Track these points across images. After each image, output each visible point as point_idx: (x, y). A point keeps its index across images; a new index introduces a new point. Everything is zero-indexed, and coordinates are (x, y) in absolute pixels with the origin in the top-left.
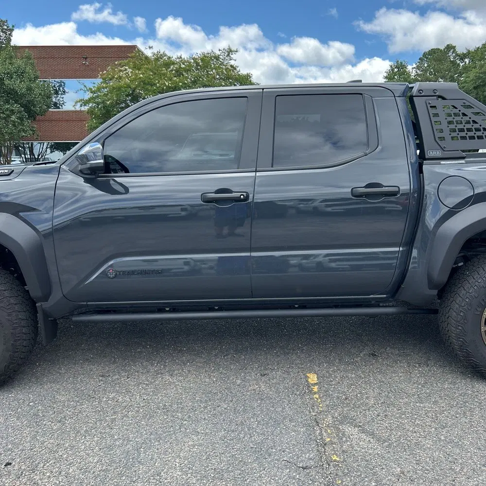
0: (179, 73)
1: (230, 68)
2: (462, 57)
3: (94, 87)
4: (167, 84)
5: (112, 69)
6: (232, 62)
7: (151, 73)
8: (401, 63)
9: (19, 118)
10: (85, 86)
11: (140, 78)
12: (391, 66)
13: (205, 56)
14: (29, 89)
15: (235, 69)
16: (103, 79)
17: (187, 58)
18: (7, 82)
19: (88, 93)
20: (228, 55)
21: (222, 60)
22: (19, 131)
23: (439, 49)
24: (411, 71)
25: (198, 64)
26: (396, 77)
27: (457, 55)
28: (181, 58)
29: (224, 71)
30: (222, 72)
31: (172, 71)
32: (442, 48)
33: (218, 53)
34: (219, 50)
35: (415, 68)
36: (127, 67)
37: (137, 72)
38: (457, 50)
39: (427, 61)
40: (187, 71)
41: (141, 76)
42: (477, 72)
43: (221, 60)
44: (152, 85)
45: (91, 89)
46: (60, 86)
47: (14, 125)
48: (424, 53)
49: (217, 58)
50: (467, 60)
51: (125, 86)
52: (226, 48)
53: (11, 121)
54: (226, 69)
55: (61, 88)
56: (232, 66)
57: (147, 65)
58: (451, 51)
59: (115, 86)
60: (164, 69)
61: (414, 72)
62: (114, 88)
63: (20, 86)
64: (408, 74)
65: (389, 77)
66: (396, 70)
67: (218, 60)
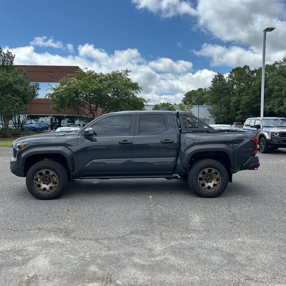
0: (101, 81)
1: (127, 80)
2: (253, 72)
3: (56, 87)
4: (95, 87)
5: (66, 78)
6: (128, 77)
7: (87, 82)
8: (221, 74)
9: (19, 104)
10: (51, 87)
11: (82, 84)
12: (215, 76)
13: (114, 73)
14: (26, 89)
15: (130, 80)
16: (61, 84)
17: (105, 74)
18: (14, 86)
19: (52, 90)
20: (126, 73)
22: (19, 111)
23: (240, 68)
24: (226, 79)
25: (110, 78)
26: (218, 82)
27: (250, 71)
28: (102, 73)
29: (124, 81)
30: (123, 82)
31: (97, 80)
32: (242, 67)
33: (121, 72)
35: (228, 77)
36: (74, 78)
37: (80, 81)
38: (250, 69)
39: (234, 73)
40: (105, 81)
41: (82, 83)
44: (87, 88)
45: (54, 89)
46: (36, 85)
47: (17, 107)
48: (233, 69)
49: (121, 74)
50: (255, 74)
51: (73, 88)
52: (125, 69)
53: (16, 105)
54: (125, 81)
55: (37, 87)
56: (128, 79)
57: (85, 77)
58: (247, 69)
59: (68, 88)
60: (93, 79)
61: (227, 79)
62: (67, 89)
63: (21, 88)
64: (225, 80)
65: (214, 81)
66: (218, 78)
67: (121, 75)
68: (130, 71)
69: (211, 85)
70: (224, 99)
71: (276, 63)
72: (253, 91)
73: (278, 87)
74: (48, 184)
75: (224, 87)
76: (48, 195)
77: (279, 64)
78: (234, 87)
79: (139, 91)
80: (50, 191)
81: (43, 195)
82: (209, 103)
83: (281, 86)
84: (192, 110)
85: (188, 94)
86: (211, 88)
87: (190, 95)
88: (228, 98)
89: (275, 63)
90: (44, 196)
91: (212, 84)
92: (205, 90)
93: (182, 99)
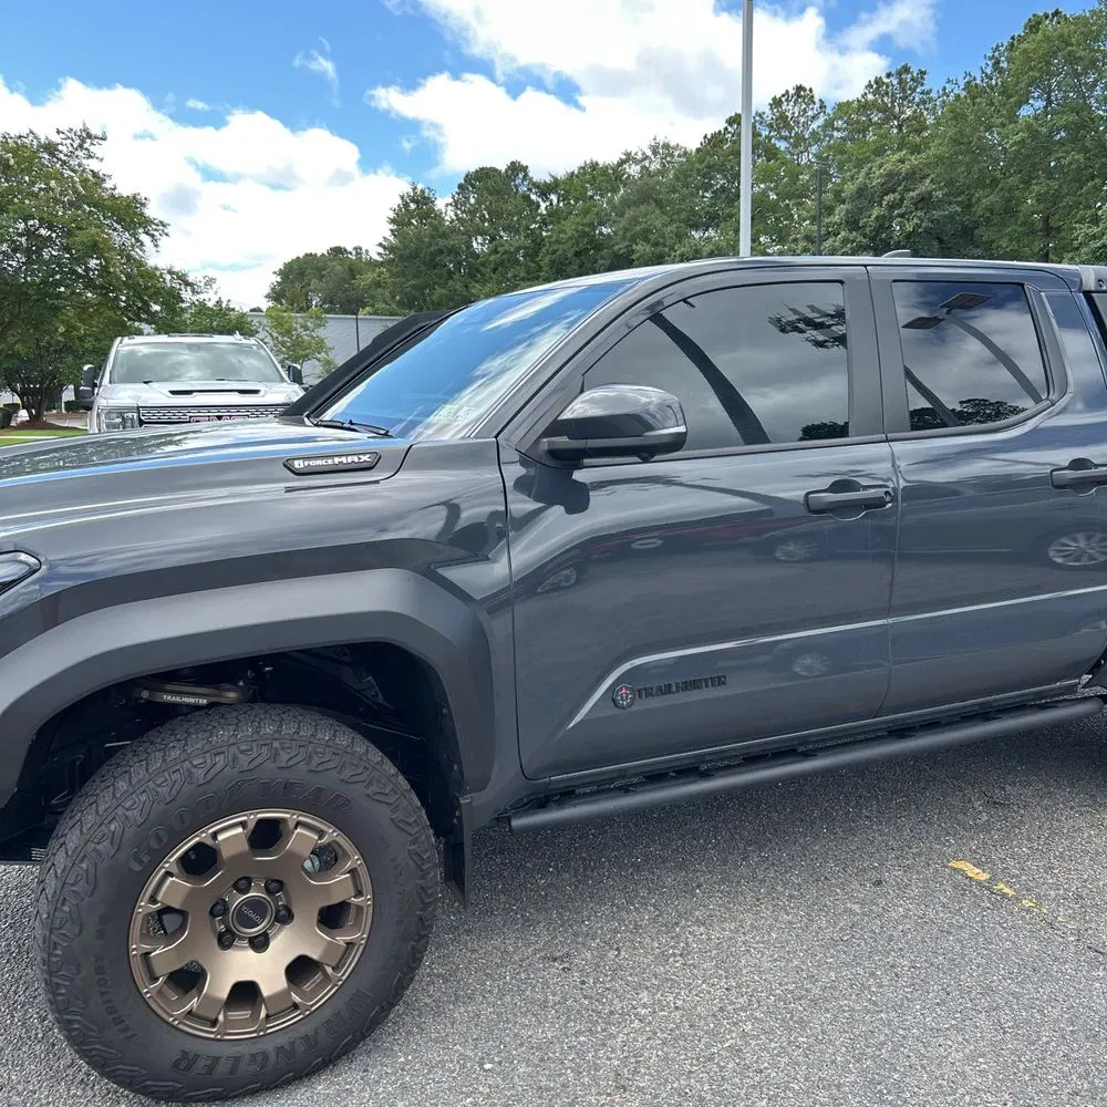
1: (89, 178)
2: (545, 190)
6: (92, 165)
8: (423, 192)
12: (402, 197)
15: (104, 182)
20: (82, 146)
21: (66, 155)
23: (495, 170)
24: (444, 211)
26: (414, 221)
27: (533, 184)
29: (78, 185)
30: (74, 189)
32: (502, 166)
33: (56, 139)
34: (58, 132)
35: (450, 204)
38: (530, 175)
39: (473, 192)
42: (578, 224)
43: (61, 156)
48: (467, 176)
49: (51, 148)
50: (554, 198)
52: (78, 127)
54: (82, 181)
56: (95, 174)
58: (521, 176)
61: (450, 213)
64: (439, 216)
65: (400, 221)
66: (413, 206)
67: (54, 156)
68: (104, 139)
69: (388, 234)
70: (444, 291)
71: (628, 158)
72: (553, 262)
73: (648, 248)
74: (260, 944)
75: (442, 242)
76: (280, 1049)
77: (636, 162)
78: (475, 244)
79: (153, 236)
80: (296, 1006)
81: (237, 1059)
82: (380, 305)
83: (656, 244)
84: (321, 332)
85: (292, 267)
86: (390, 248)
87: (301, 274)
88: (459, 286)
89: (624, 157)
90: (243, 1067)
91: (392, 231)
92: (357, 253)
93: (267, 290)
